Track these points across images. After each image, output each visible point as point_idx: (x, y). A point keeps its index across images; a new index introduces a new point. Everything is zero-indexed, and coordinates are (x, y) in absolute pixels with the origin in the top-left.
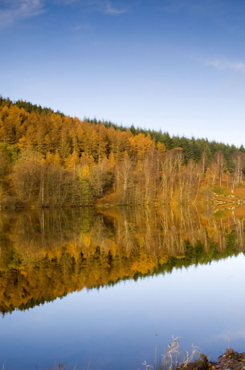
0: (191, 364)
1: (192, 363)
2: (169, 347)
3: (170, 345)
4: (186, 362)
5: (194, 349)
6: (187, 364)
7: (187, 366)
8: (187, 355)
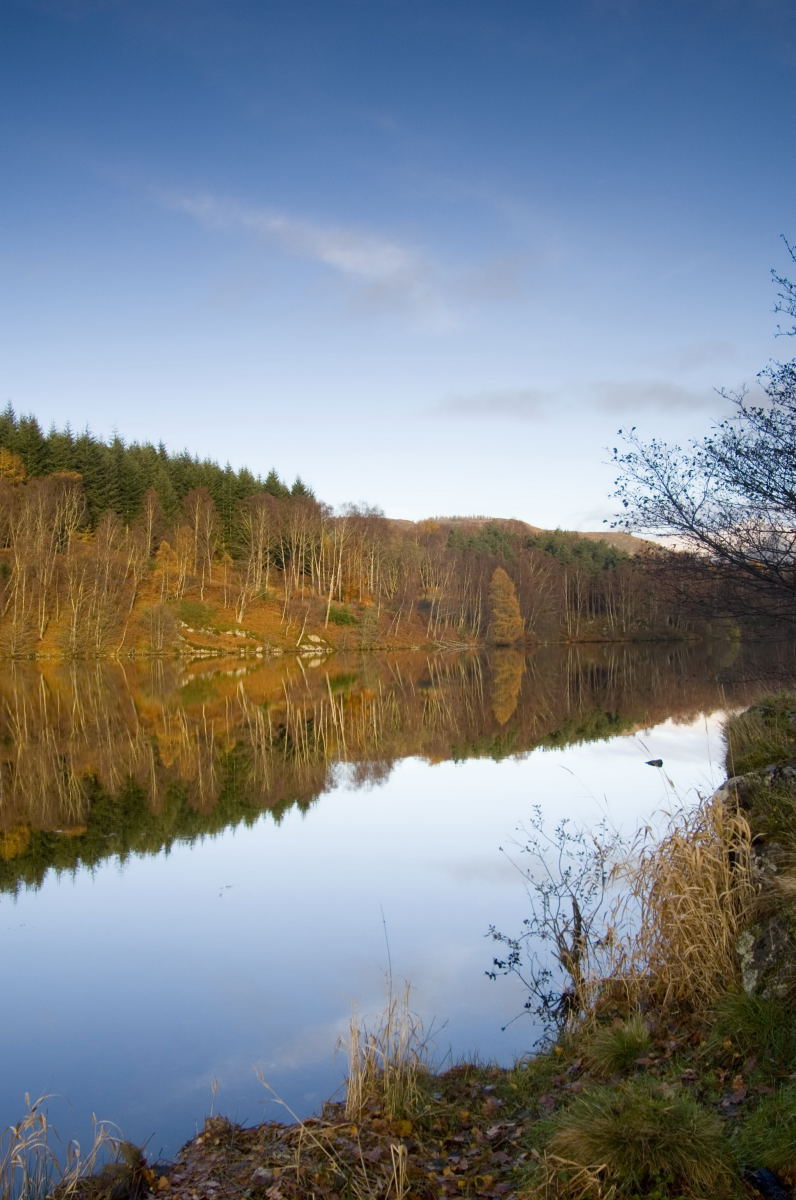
0: (91, 1179)
1: (94, 1177)
2: (15, 1132)
3: (18, 1126)
4: (74, 1177)
5: (99, 1130)
6: (78, 1183)
7: (77, 1189)
8: (77, 1152)
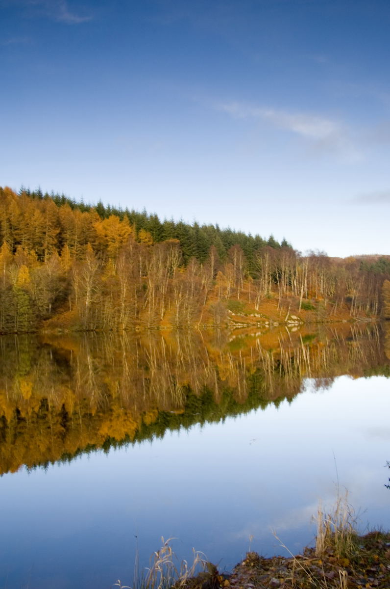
0: (193, 579)
1: (194, 578)
2: (157, 555)
3: (158, 553)
4: (184, 577)
5: (196, 556)
6: (186, 581)
7: (186, 583)
8: (186, 566)
